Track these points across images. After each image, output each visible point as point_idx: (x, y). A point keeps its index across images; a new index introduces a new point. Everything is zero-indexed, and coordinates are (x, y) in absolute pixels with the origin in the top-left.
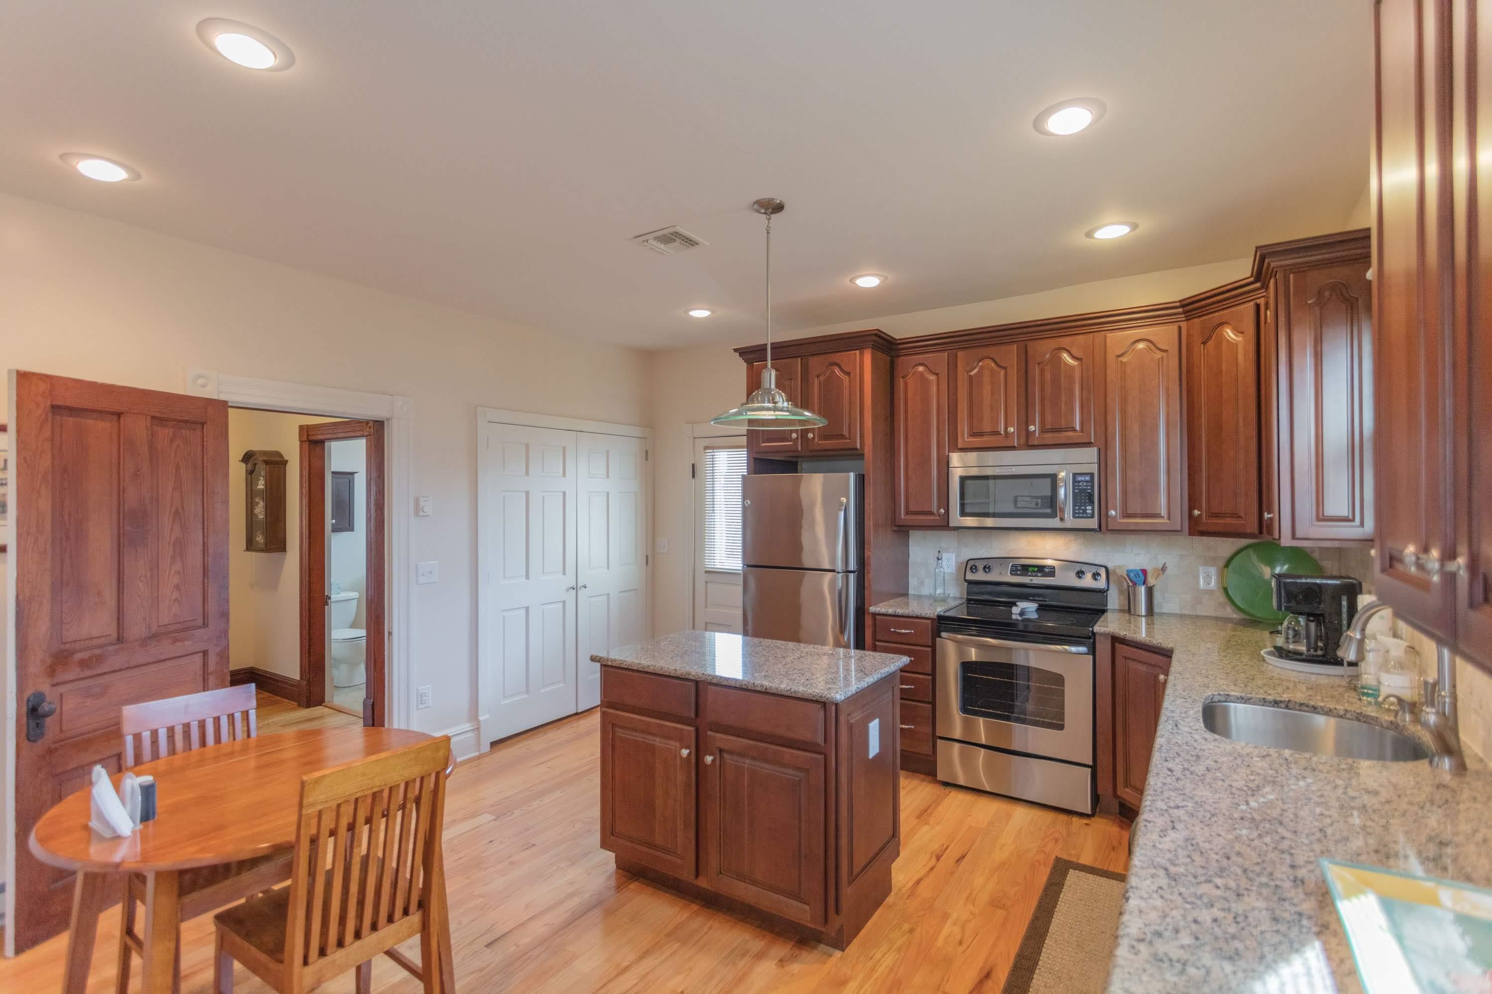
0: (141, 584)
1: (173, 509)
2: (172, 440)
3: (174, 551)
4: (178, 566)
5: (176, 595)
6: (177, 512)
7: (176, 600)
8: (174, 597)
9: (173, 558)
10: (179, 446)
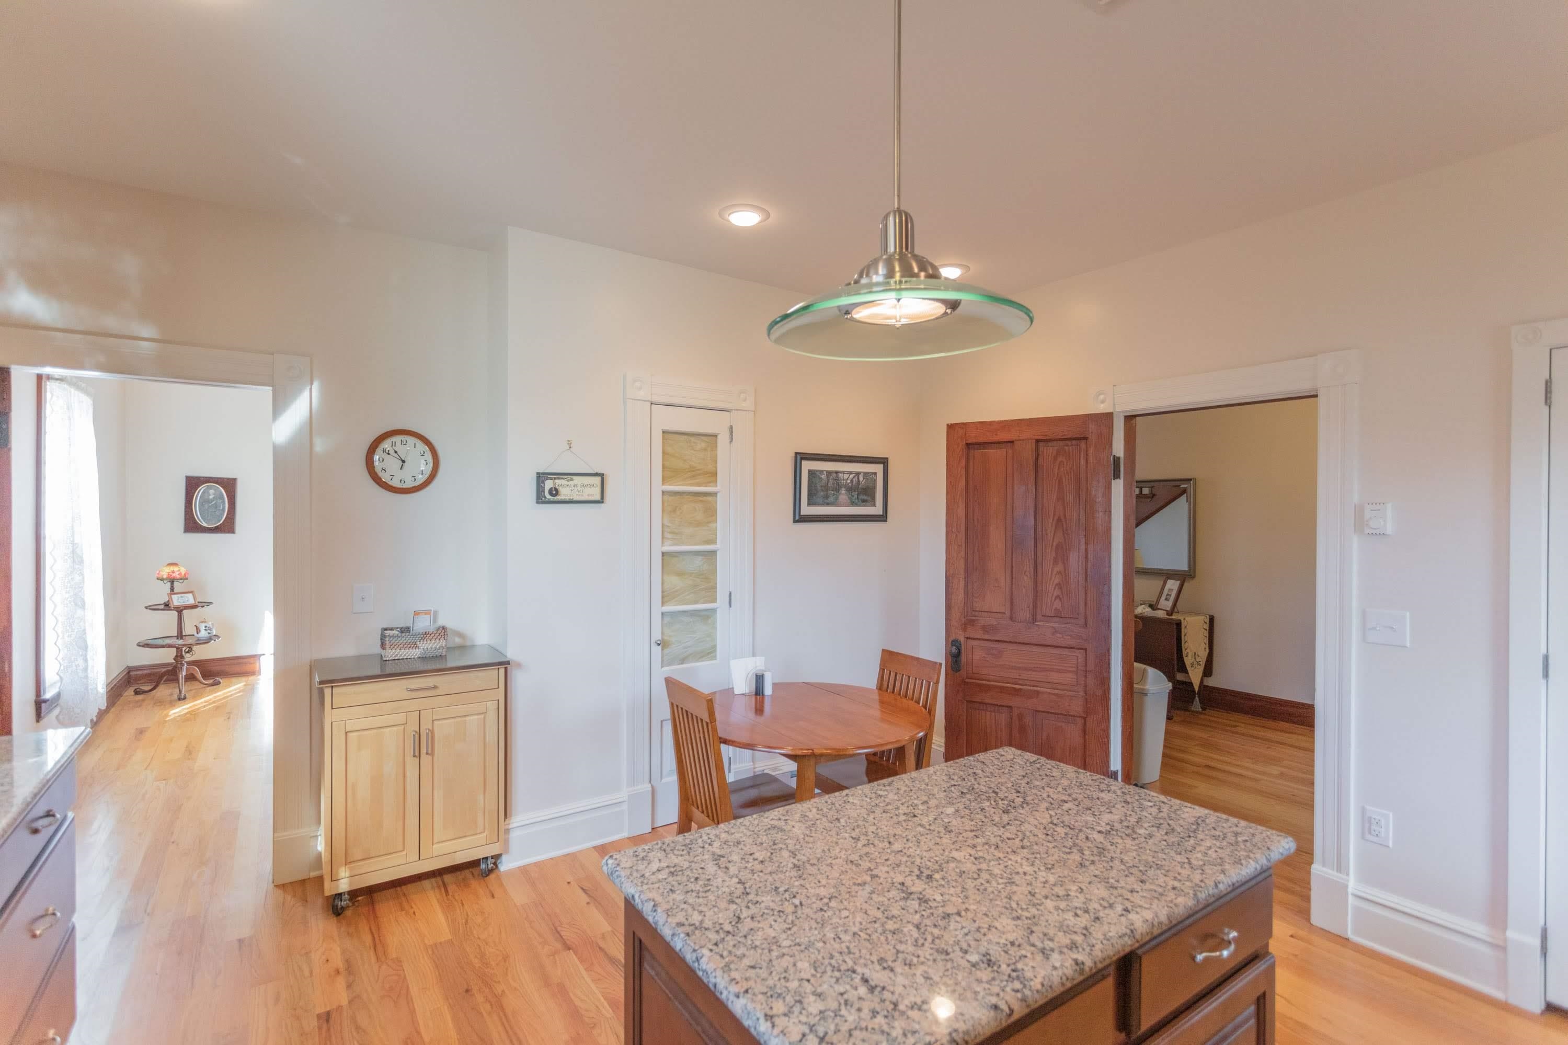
0: (1026, 578)
1: (1056, 517)
2: (1055, 458)
3: (1056, 554)
4: (1060, 567)
5: (1057, 592)
6: (1059, 520)
7: (1058, 597)
8: (1055, 594)
9: (1055, 562)
10: (1062, 461)
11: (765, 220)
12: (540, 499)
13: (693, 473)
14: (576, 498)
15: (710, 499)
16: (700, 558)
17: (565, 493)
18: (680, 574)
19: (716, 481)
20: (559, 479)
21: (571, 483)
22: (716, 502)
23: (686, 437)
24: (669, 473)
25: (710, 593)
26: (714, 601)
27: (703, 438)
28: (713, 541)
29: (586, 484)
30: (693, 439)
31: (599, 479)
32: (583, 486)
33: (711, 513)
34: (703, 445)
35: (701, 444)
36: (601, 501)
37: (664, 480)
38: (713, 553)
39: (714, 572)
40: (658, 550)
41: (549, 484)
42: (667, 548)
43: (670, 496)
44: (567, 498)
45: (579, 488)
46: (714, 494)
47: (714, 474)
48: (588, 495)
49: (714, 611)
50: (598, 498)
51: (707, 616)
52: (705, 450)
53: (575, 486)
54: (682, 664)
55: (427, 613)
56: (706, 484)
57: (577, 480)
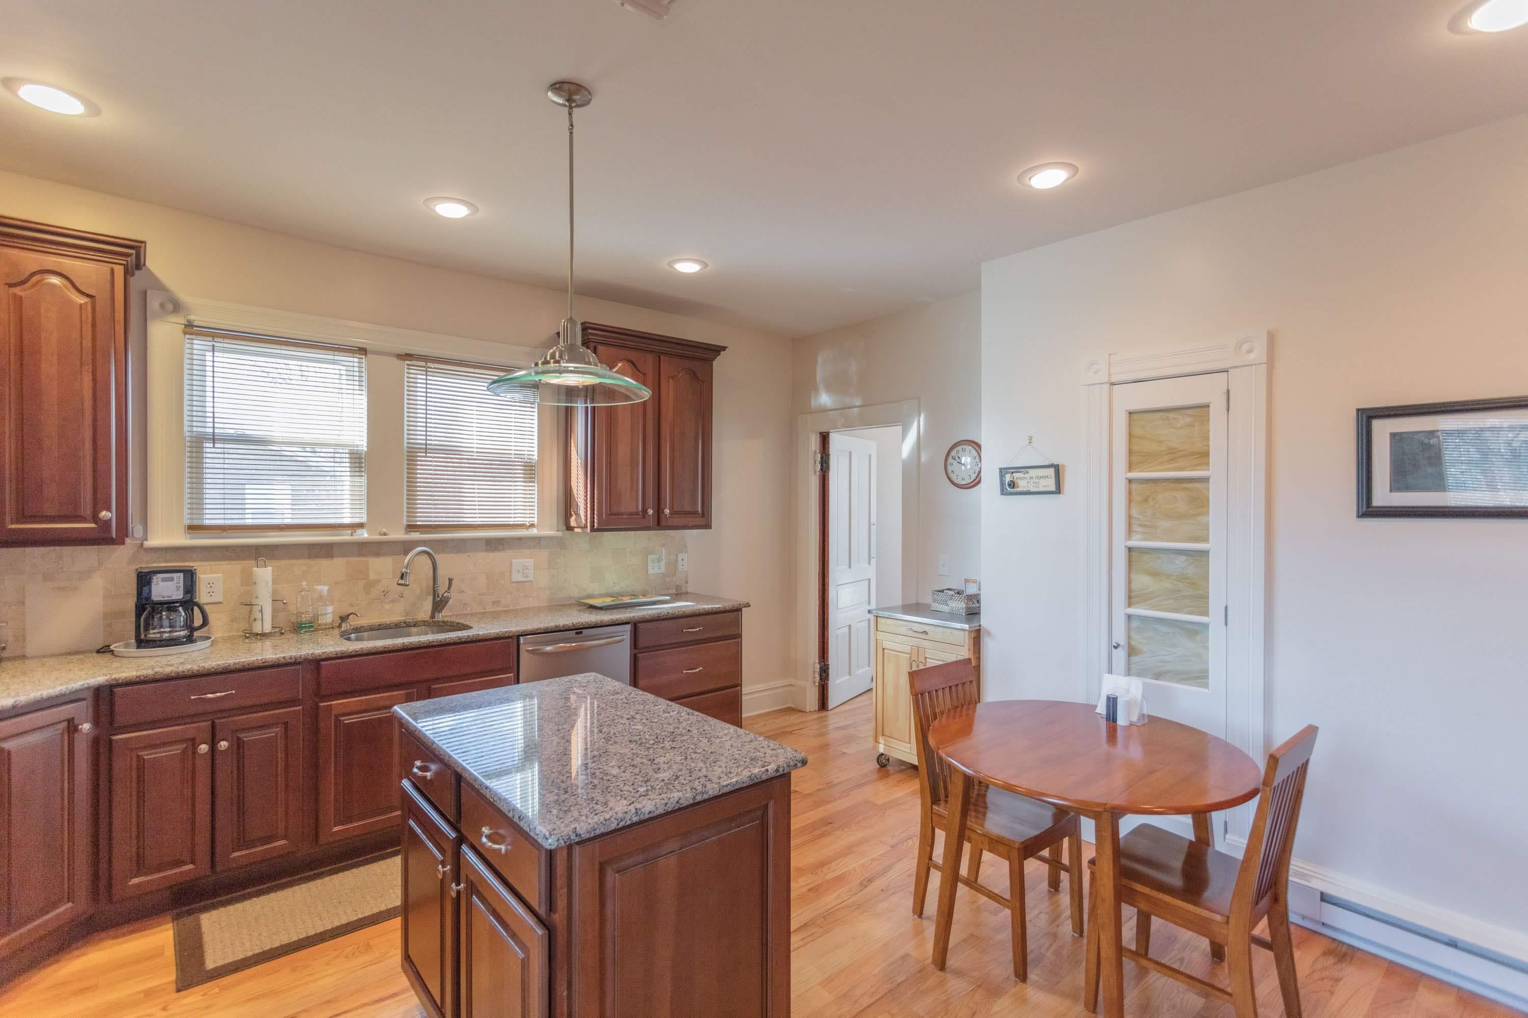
11: (1076, 174)
12: (1003, 492)
13: (1173, 456)
14: (1033, 489)
15: (1198, 485)
16: (1184, 558)
17: (1022, 485)
18: (1154, 574)
19: (1208, 464)
20: (1016, 472)
21: (1028, 476)
22: (1208, 490)
23: (1161, 414)
24: (1134, 459)
25: (1201, 602)
26: (1206, 613)
27: (1187, 412)
28: (1206, 539)
29: (1040, 476)
30: (1171, 415)
31: (1051, 471)
32: (1039, 478)
33: (1200, 503)
34: (1188, 420)
35: (1183, 420)
36: (1058, 490)
37: (1131, 467)
38: (1205, 553)
39: (1206, 577)
40: (1120, 543)
41: (1008, 478)
42: (1133, 543)
43: (1140, 483)
44: (1025, 489)
45: (1035, 480)
46: (1206, 480)
47: (1205, 455)
48: (1044, 486)
49: (1206, 626)
50: (1053, 488)
51: (1196, 631)
52: (1191, 425)
53: (1031, 478)
54: (1157, 679)
55: (974, 582)
56: (1194, 467)
57: (1033, 472)
